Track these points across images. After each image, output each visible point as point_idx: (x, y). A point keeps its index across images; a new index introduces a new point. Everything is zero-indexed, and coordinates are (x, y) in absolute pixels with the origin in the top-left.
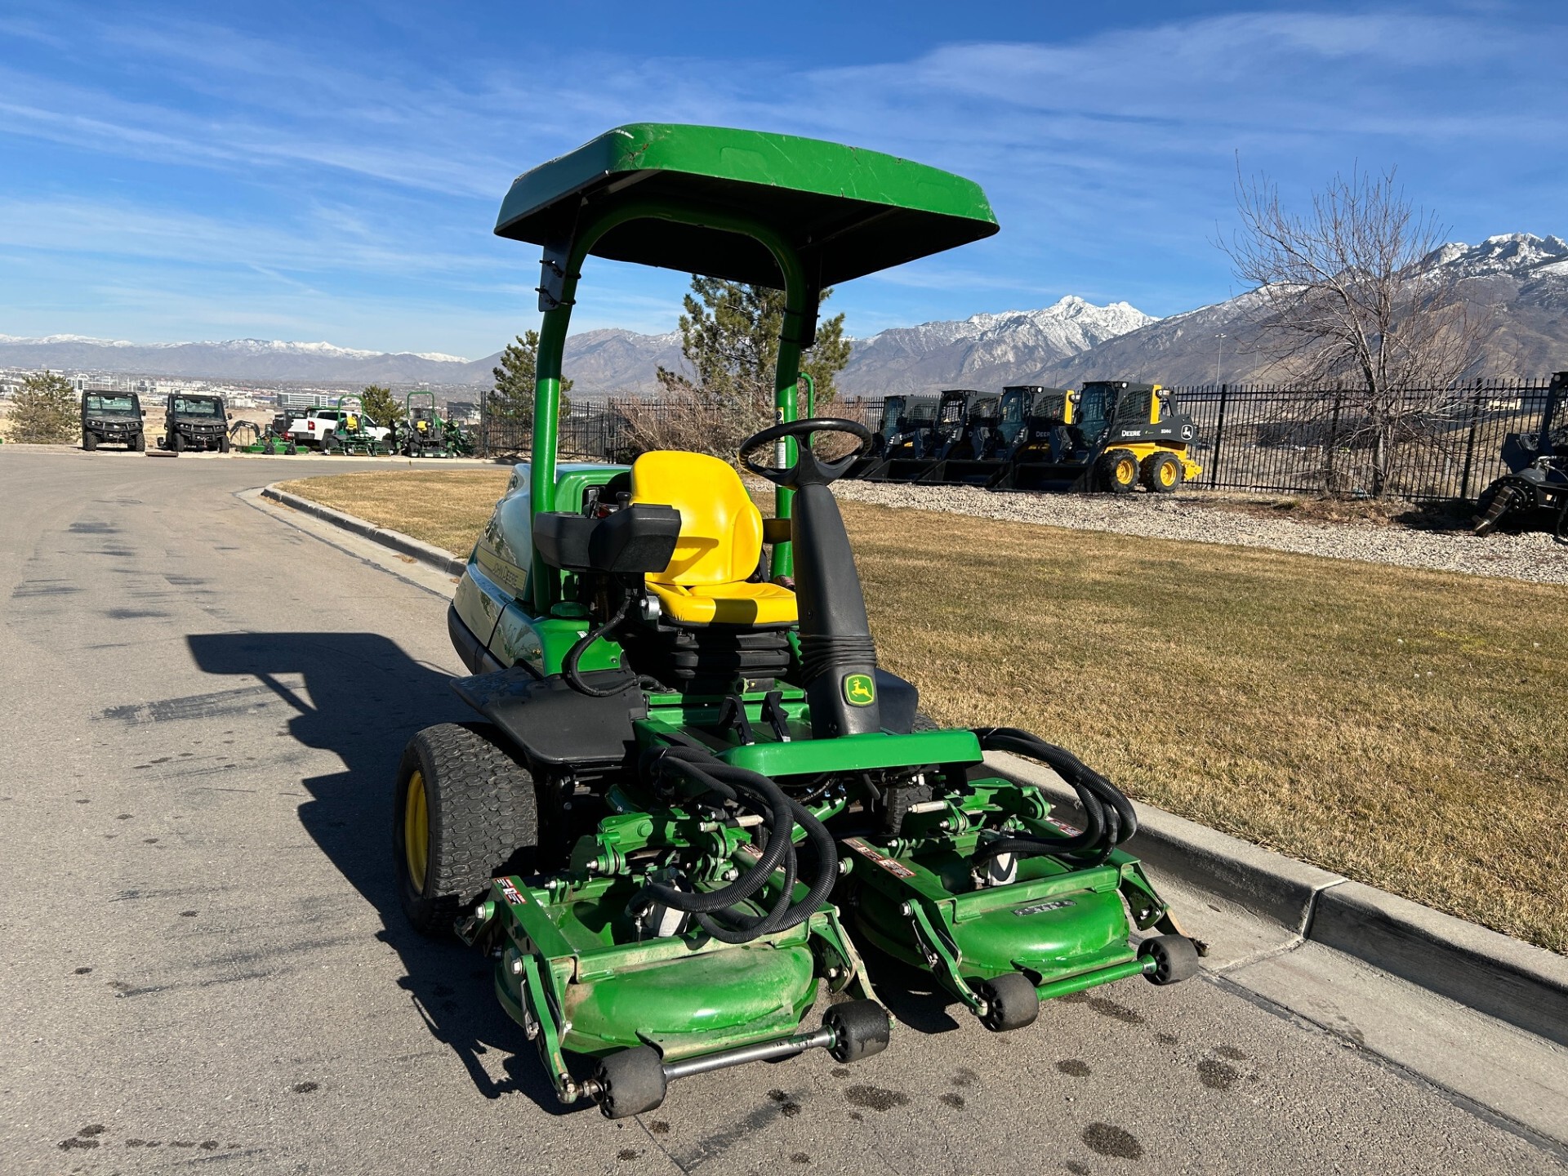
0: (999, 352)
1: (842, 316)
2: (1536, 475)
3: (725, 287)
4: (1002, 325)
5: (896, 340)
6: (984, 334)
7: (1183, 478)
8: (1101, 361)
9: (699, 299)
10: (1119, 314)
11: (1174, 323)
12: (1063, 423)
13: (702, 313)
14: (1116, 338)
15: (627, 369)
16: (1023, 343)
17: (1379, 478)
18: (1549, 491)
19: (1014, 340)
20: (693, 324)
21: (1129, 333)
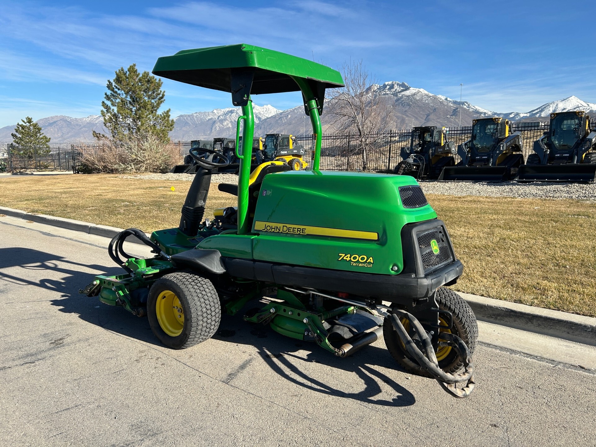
0: (226, 124)
1: (170, 110)
2: (411, 160)
3: (120, 98)
4: (226, 113)
5: (185, 119)
6: (219, 117)
7: (302, 168)
8: (263, 127)
9: (109, 103)
10: (268, 109)
11: (287, 112)
12: (259, 149)
13: (110, 109)
14: (268, 118)
15: (68, 133)
16: (234, 120)
17: (365, 164)
18: (414, 165)
19: (230, 119)
20: (107, 113)
21: (272, 116)
